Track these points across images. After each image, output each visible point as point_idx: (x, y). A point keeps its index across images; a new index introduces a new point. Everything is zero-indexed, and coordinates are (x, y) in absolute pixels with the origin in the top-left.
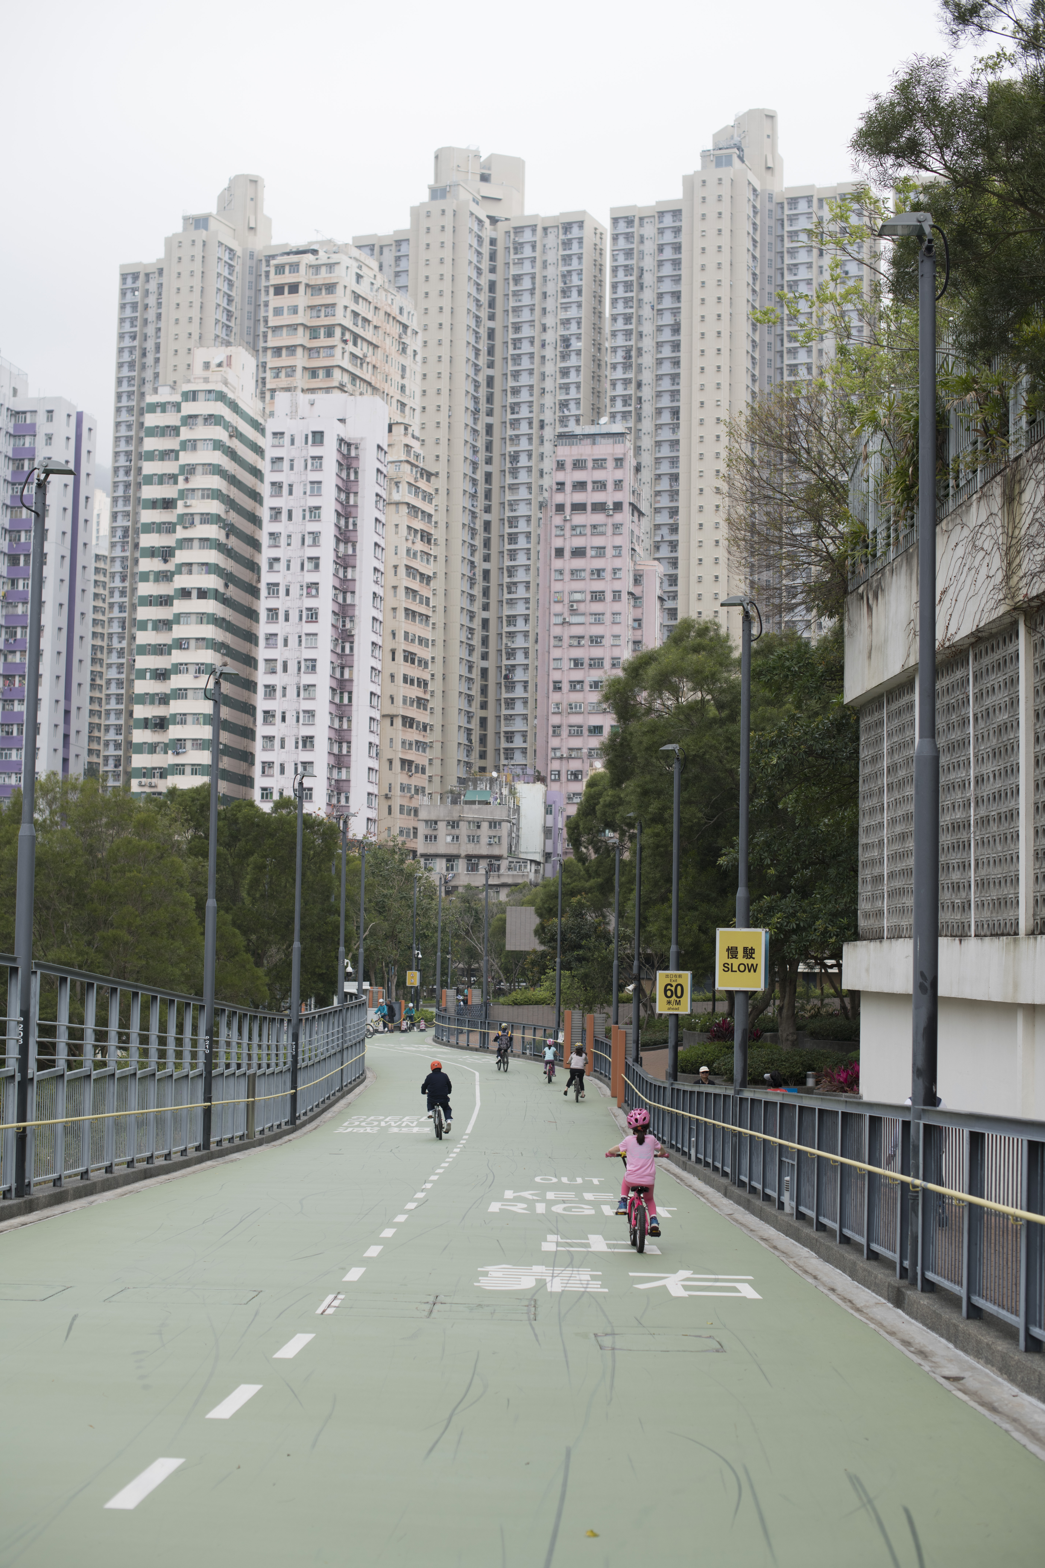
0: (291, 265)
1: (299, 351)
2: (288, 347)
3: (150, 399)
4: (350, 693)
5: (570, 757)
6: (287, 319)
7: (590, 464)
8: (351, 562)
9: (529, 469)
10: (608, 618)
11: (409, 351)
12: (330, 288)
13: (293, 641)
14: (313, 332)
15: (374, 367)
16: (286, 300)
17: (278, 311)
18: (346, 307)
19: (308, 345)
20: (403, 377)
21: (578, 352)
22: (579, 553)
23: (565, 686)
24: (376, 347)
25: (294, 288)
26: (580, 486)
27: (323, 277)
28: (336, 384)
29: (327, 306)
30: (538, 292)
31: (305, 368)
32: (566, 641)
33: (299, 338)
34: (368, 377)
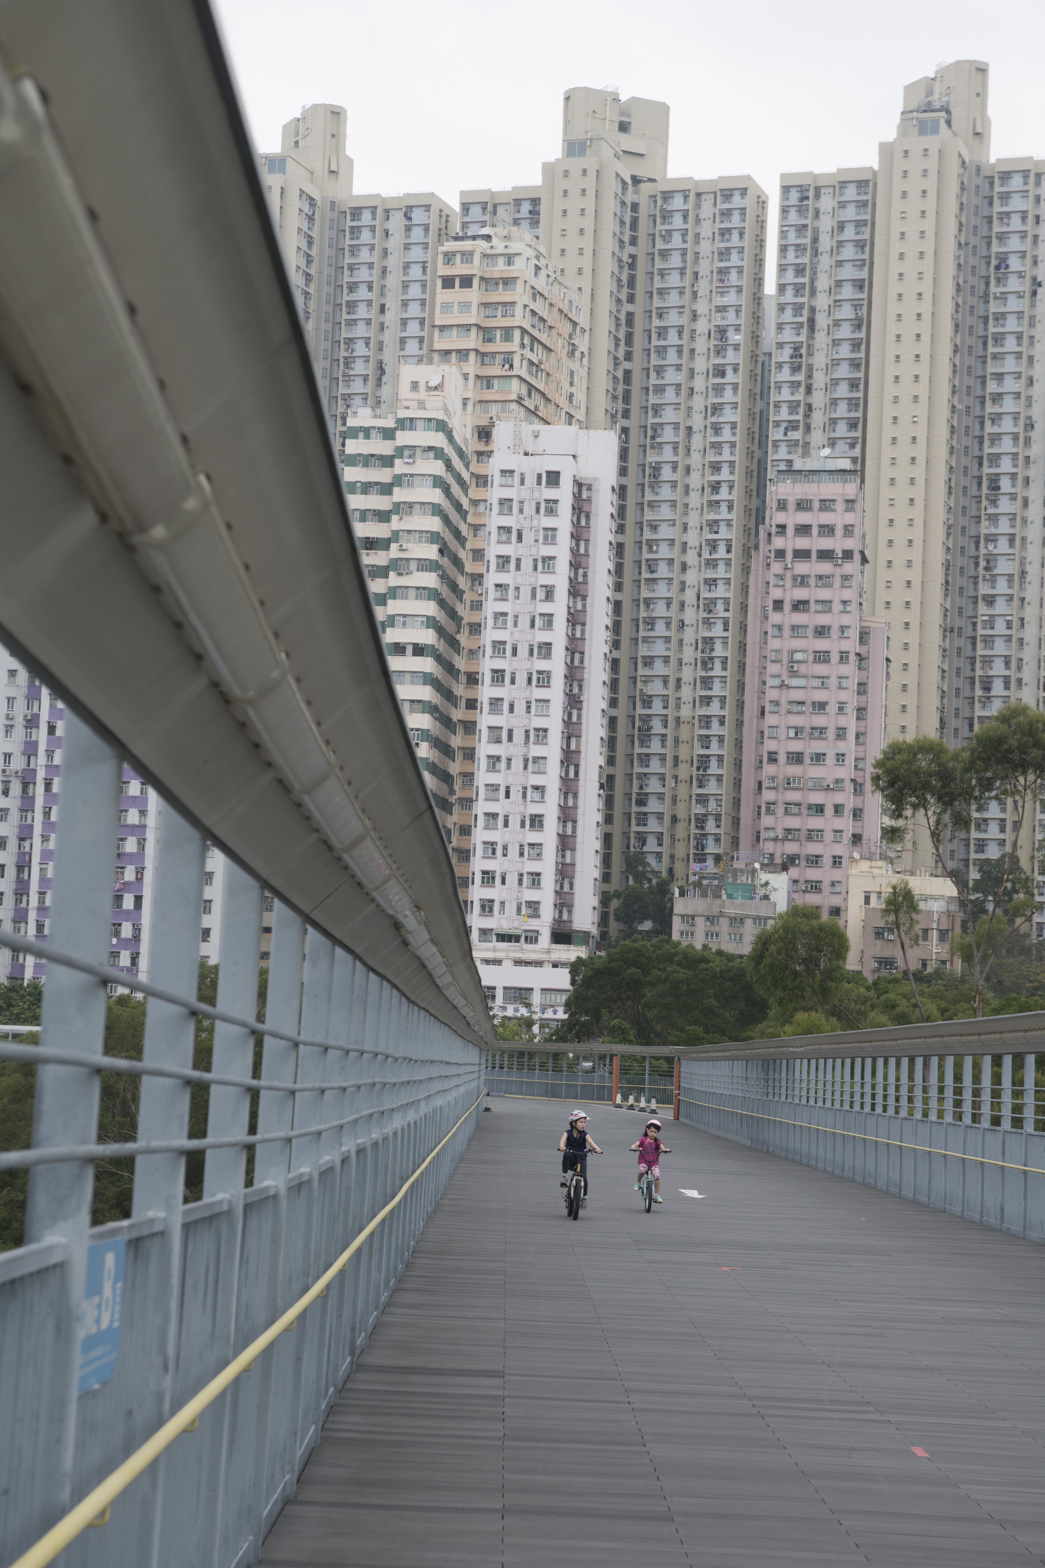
0: (463, 253)
1: (472, 356)
2: (458, 351)
3: (351, 422)
4: (577, 766)
5: (785, 839)
6: (456, 318)
7: (816, 505)
9: (674, 484)
10: (833, 682)
11: (577, 354)
12: (508, 282)
13: (520, 707)
14: (487, 334)
15: (548, 374)
16: (457, 294)
17: (447, 307)
18: (525, 306)
19: (481, 350)
20: (571, 384)
21: (736, 347)
22: (800, 606)
23: (782, 758)
24: (550, 350)
25: (466, 281)
26: (804, 530)
27: (500, 269)
28: (514, 397)
29: (504, 304)
31: (477, 376)
32: (784, 706)
33: (472, 341)
34: (541, 387)
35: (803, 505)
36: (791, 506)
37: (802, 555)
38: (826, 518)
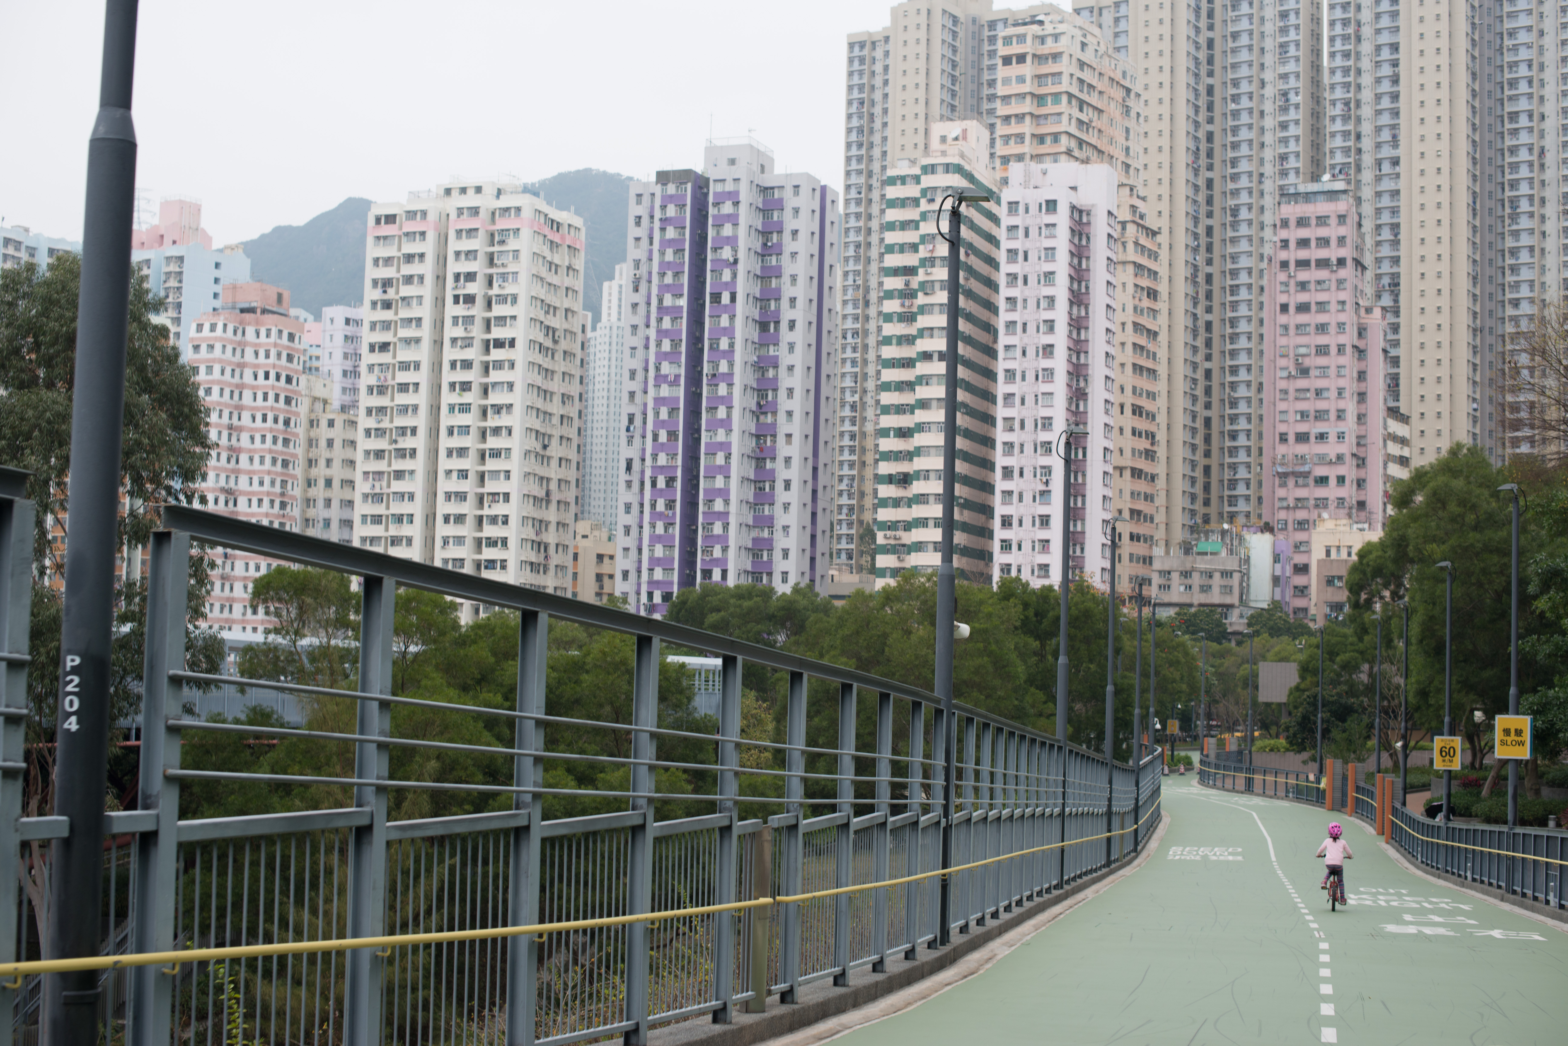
0: (1018, 36)
1: (1028, 119)
2: (1016, 116)
3: (890, 172)
4: (1084, 449)
5: (1296, 508)
6: (1016, 88)
7: (1313, 222)
8: (1084, 324)
10: (1333, 371)
11: (1133, 114)
12: (1056, 56)
13: (1030, 400)
14: (1040, 100)
15: (1100, 131)
16: (1015, 70)
17: (1006, 81)
18: (1072, 75)
19: (1036, 113)
20: (1127, 139)
21: (1297, 106)
22: (1303, 308)
23: (1291, 438)
24: (1100, 111)
25: (1021, 59)
26: (1303, 243)
27: (1050, 46)
28: (1063, 149)
29: (1053, 75)
30: (1256, 48)
31: (1033, 135)
32: (1292, 394)
33: (1027, 106)
34: (1093, 141)
35: (1302, 222)
36: (1293, 223)
37: (1303, 264)
38: (1322, 232)
